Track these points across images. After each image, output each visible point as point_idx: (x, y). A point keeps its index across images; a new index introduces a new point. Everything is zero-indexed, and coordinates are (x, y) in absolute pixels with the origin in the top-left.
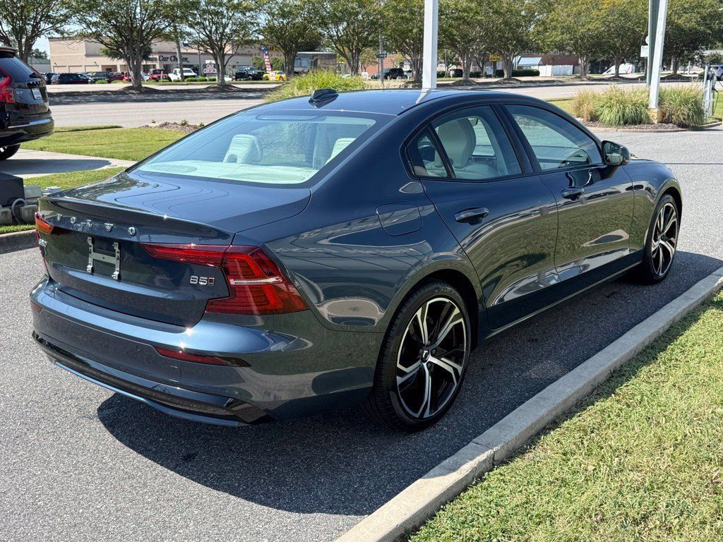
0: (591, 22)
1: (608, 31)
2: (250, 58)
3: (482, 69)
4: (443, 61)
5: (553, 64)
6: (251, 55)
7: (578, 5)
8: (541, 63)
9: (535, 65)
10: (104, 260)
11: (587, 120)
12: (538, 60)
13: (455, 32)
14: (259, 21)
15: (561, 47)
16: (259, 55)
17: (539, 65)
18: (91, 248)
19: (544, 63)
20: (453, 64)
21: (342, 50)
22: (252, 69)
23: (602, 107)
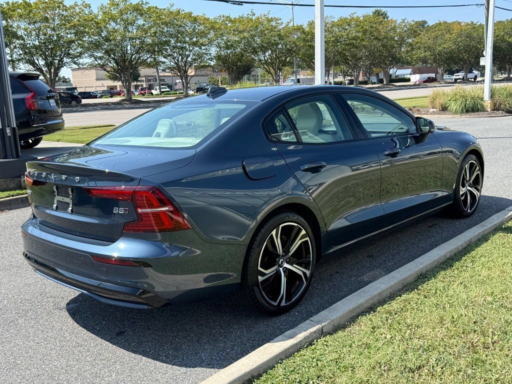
0: (445, 42)
1: (458, 48)
2: (207, 78)
3: (369, 78)
4: (341, 74)
5: (420, 73)
6: (208, 75)
7: (436, 31)
8: (412, 73)
9: (406, 75)
10: (63, 201)
11: (440, 110)
12: (409, 71)
13: (347, 54)
14: (211, 52)
15: (424, 61)
16: (213, 75)
17: (410, 74)
18: (56, 193)
19: (414, 73)
20: (348, 76)
21: (268, 69)
22: (207, 85)
23: (450, 101)
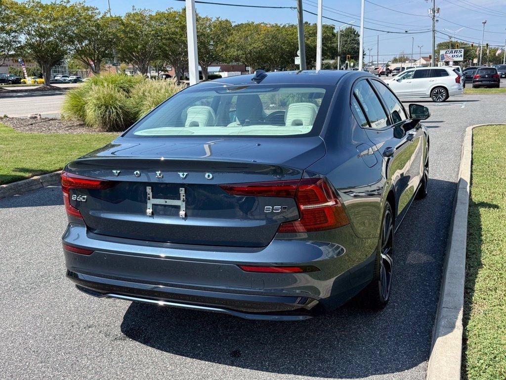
0: (255, 42)
2: (7, 68)
3: (183, 74)
4: (155, 69)
5: (228, 72)
6: (7, 66)
8: (221, 70)
9: (216, 72)
10: (167, 204)
12: (218, 68)
13: (167, 49)
14: (20, 39)
15: (237, 59)
16: (13, 66)
17: (219, 72)
18: (151, 196)
19: (223, 70)
20: (162, 71)
22: (11, 76)
